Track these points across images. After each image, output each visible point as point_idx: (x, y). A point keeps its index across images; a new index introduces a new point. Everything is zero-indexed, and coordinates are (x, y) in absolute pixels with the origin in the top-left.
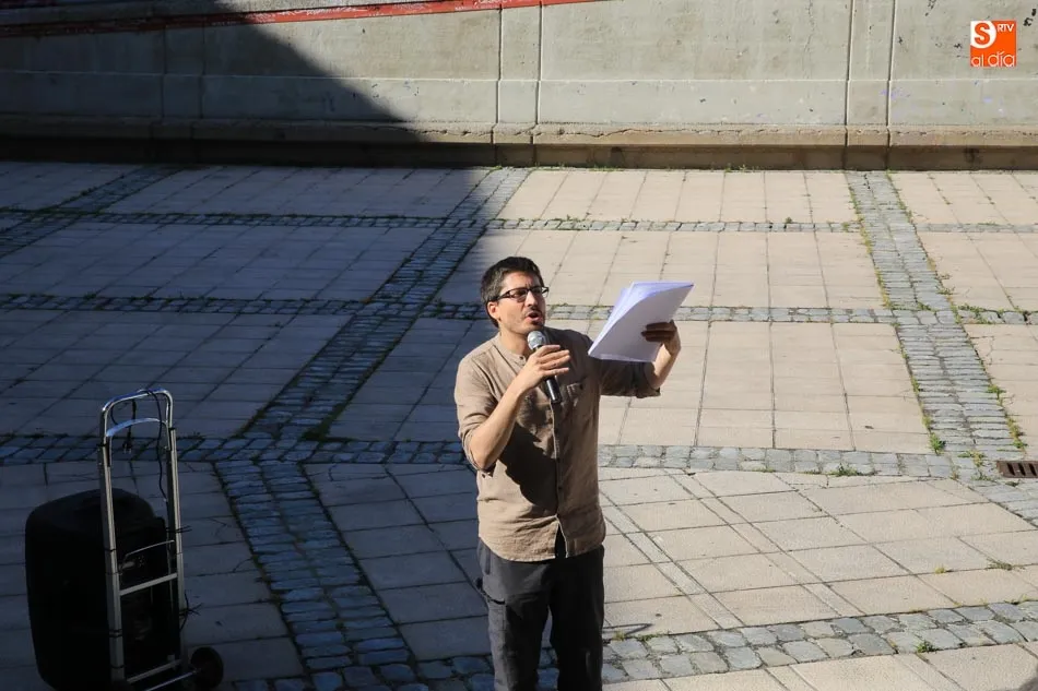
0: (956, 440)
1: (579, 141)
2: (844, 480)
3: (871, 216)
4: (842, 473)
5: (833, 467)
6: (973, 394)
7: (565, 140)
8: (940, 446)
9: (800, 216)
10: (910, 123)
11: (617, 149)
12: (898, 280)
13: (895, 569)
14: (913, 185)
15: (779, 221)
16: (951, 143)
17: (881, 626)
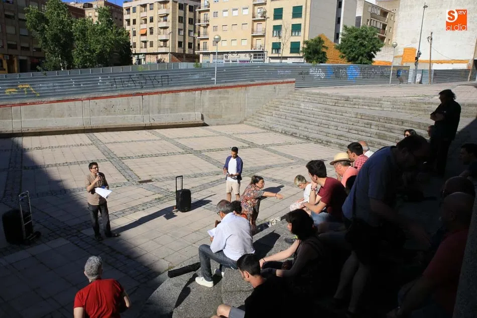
0: (130, 179)
1: (32, 131)
2: (117, 188)
3: (94, 142)
4: (117, 187)
5: (116, 186)
6: (128, 171)
7: (29, 131)
8: (129, 180)
9: (83, 143)
10: (94, 124)
11: (40, 132)
12: (106, 153)
13: (132, 200)
14: (98, 135)
15: (79, 144)
16: (103, 127)
17: (136, 207)
